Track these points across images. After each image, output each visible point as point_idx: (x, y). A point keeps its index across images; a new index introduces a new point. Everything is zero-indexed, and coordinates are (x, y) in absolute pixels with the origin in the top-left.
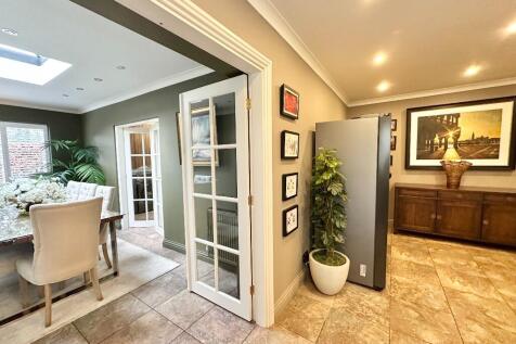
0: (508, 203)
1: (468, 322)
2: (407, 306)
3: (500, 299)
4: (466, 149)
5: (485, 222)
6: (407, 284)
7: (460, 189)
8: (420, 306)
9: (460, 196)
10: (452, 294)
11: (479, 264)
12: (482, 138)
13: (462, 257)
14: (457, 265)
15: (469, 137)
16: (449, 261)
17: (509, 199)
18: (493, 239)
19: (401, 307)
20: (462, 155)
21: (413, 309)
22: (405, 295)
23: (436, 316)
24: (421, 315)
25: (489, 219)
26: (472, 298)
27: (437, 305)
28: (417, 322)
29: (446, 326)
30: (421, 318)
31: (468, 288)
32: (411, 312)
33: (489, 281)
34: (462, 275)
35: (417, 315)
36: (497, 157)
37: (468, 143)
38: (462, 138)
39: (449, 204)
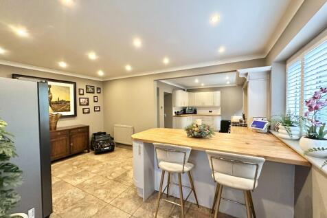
0: (79, 132)
1: (96, 192)
2: (71, 210)
3: (94, 175)
4: (56, 106)
5: (72, 144)
6: (59, 199)
7: (57, 130)
8: (77, 203)
9: (59, 133)
10: (81, 186)
11: (77, 166)
12: (63, 101)
13: (68, 167)
14: (70, 172)
15: (57, 100)
16: (65, 172)
17: (79, 130)
18: (75, 151)
19: (69, 213)
20: (55, 110)
21: (75, 208)
22: (64, 206)
23: (86, 200)
24: (81, 207)
25: (73, 142)
26: (88, 182)
27: (81, 196)
28: (83, 212)
29: (93, 201)
30: (83, 208)
31: (83, 179)
32: (76, 210)
33: (86, 171)
34: (77, 175)
35: (79, 208)
36: (69, 111)
37: (57, 103)
38: (53, 100)
39: (54, 140)
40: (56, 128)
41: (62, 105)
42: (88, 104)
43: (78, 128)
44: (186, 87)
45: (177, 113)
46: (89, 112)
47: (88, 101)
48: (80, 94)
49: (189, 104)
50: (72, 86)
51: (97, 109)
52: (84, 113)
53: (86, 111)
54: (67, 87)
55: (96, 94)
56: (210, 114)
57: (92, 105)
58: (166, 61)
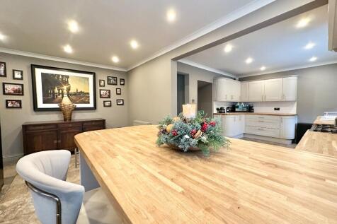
0: (93, 126)
4: (74, 98)
7: (72, 121)
12: (81, 92)
15: (75, 91)
20: (73, 101)
36: (89, 103)
37: (75, 94)
38: (71, 91)
39: (64, 132)
40: (70, 119)
41: (82, 96)
42: (109, 97)
43: (92, 121)
44: (237, 75)
45: (220, 111)
46: (110, 106)
47: (109, 93)
48: (100, 86)
49: (240, 97)
50: (91, 77)
51: (121, 103)
52: (104, 106)
53: (107, 104)
54: (86, 78)
55: (119, 86)
56: (277, 112)
57: (114, 97)
58: (171, 16)
